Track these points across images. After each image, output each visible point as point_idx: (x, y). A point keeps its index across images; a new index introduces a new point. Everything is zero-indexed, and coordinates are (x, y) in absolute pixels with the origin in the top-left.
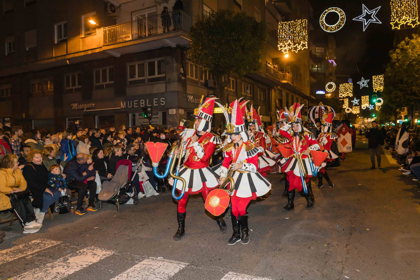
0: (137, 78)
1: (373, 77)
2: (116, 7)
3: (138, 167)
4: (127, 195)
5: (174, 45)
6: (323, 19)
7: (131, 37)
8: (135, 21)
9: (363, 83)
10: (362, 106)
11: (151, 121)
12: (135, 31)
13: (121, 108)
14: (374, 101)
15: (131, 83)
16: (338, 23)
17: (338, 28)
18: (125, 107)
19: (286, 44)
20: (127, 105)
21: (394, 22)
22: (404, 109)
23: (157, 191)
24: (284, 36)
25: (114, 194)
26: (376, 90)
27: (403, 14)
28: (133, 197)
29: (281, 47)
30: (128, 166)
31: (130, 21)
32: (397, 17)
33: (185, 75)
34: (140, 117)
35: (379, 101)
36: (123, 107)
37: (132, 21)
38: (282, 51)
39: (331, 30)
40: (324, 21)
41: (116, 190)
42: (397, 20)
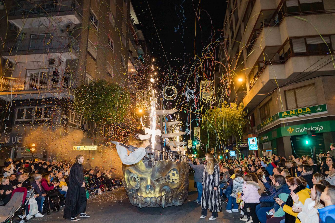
0: (24, 119)
1: (194, 128)
2: (13, 64)
3: (32, 193)
4: (19, 217)
5: (60, 98)
6: (164, 91)
7: (23, 87)
8: (29, 77)
9: (188, 132)
10: (188, 146)
11: (33, 155)
12: (28, 84)
13: (5, 143)
14: (195, 143)
15: (17, 122)
16: (173, 95)
17: (173, 98)
18: (9, 143)
19: (141, 104)
20: (11, 140)
21: (204, 98)
22: (212, 149)
23: (42, 214)
24: (140, 99)
25: (9, 217)
26: (196, 136)
27: (208, 94)
28: (24, 219)
29: (138, 106)
30: (24, 192)
31: (25, 76)
32: (205, 96)
33: (66, 120)
34: (22, 151)
35: (198, 144)
36: (7, 142)
37: (26, 77)
38: (139, 109)
39: (169, 99)
40: (165, 93)
41: (11, 213)
42: (205, 98)
